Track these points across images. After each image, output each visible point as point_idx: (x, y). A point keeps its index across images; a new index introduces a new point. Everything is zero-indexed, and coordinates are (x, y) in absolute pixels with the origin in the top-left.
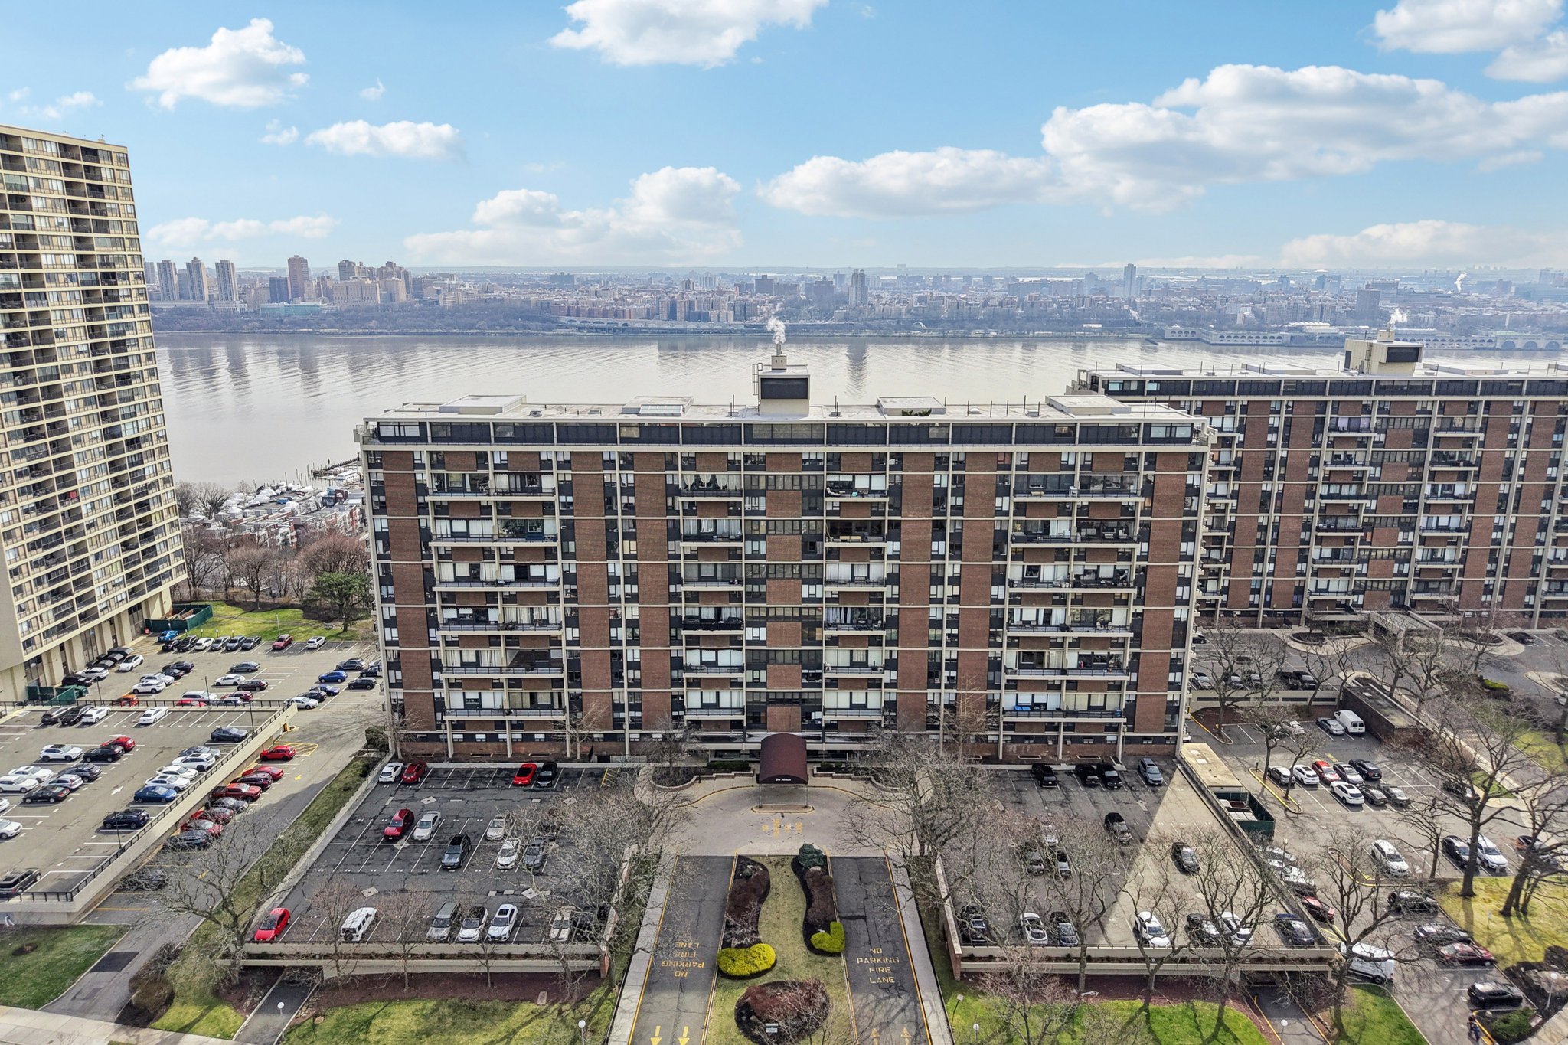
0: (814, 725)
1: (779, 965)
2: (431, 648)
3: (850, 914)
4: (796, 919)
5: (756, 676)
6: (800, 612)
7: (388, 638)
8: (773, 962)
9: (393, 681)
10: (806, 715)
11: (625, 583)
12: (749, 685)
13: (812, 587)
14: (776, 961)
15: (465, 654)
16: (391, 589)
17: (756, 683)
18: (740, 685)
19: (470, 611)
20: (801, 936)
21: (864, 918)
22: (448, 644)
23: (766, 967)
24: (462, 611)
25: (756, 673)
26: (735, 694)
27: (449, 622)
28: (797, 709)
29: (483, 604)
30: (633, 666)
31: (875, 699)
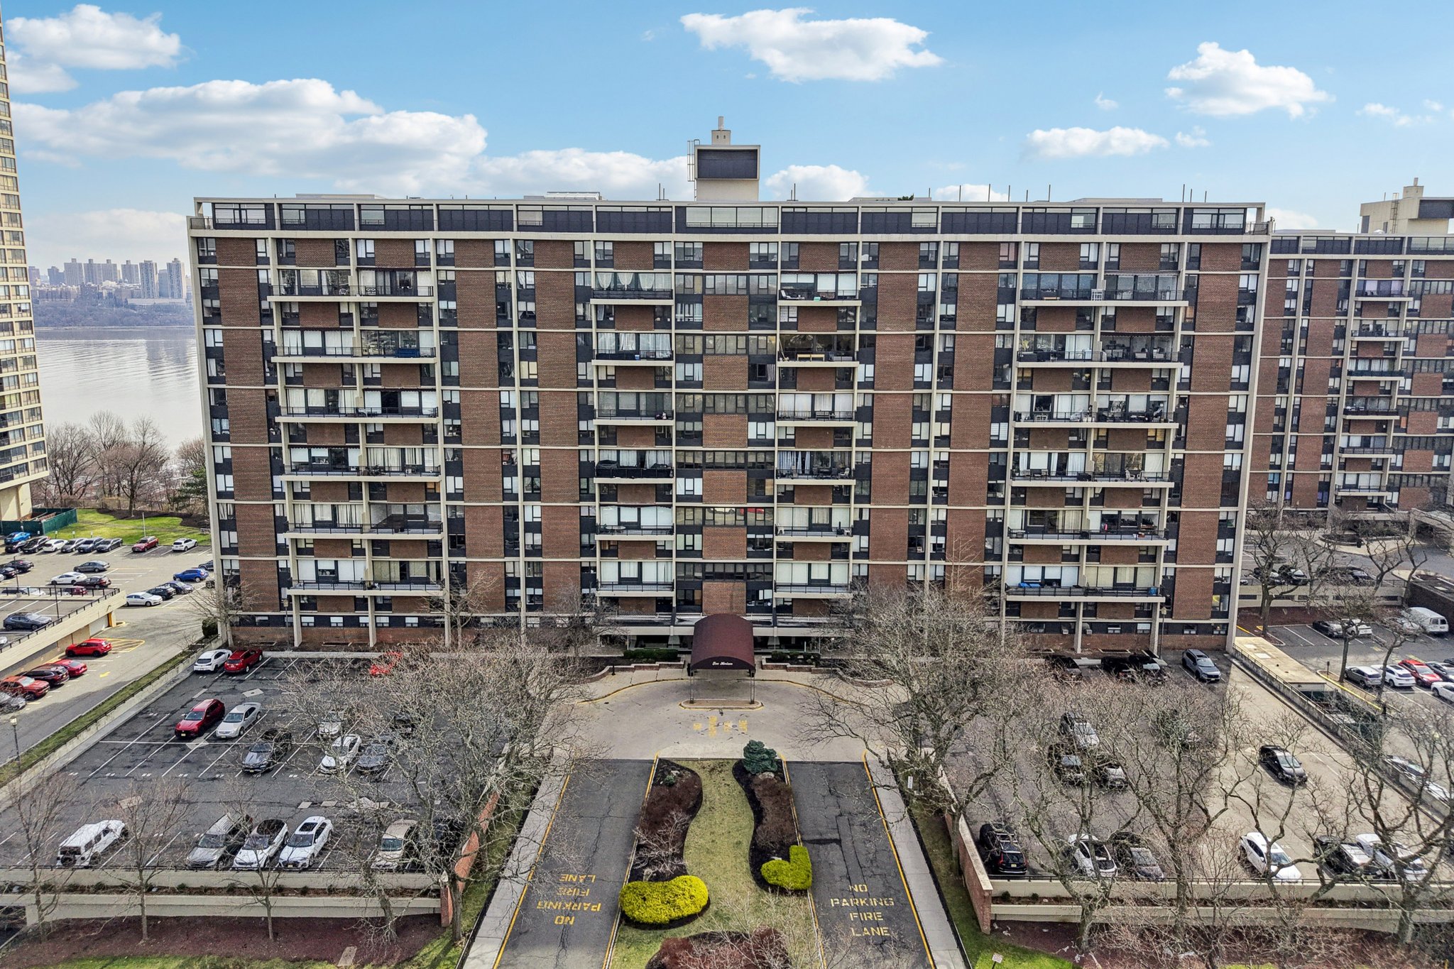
0: (763, 607)
1: (713, 908)
2: (275, 502)
3: (817, 837)
4: (739, 843)
5: (689, 542)
6: (746, 458)
7: (221, 488)
8: (704, 903)
9: (226, 545)
10: (752, 595)
11: (523, 418)
12: (679, 554)
13: (761, 425)
14: (709, 903)
15: (317, 509)
16: (225, 424)
17: (688, 551)
18: (669, 554)
19: (324, 453)
20: (747, 865)
21: (838, 842)
22: (296, 496)
23: (692, 910)
24: (316, 453)
25: (689, 537)
26: (661, 566)
27: (299, 468)
28: (741, 585)
29: (341, 442)
30: (532, 527)
31: (841, 572)
